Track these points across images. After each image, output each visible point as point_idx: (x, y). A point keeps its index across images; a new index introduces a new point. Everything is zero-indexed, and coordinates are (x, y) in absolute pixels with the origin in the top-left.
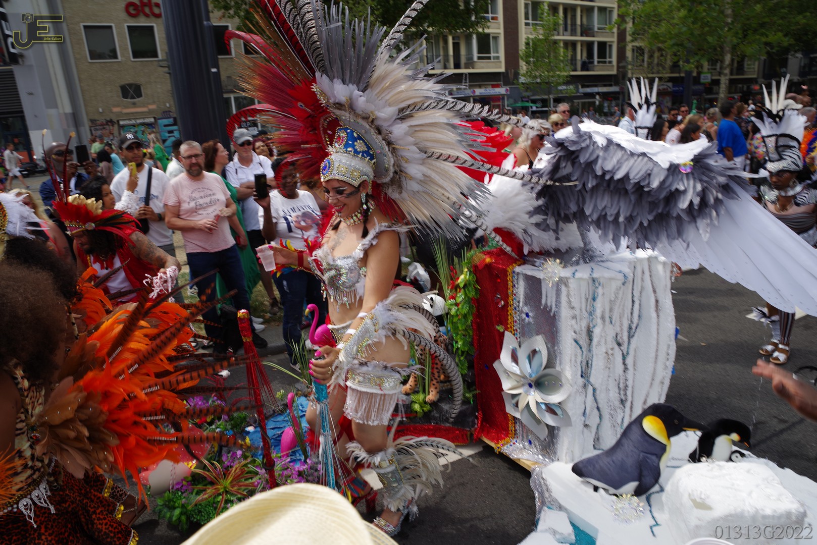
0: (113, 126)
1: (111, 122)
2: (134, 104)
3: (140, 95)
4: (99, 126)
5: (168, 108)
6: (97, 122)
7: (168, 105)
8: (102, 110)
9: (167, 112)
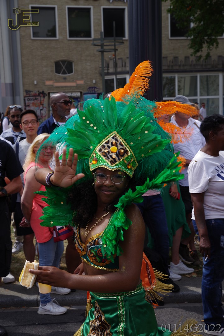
0: (44, 97)
1: (42, 94)
2: (65, 78)
3: (70, 71)
4: (32, 96)
5: (94, 84)
6: (31, 93)
7: (94, 81)
8: (37, 82)
9: (92, 88)
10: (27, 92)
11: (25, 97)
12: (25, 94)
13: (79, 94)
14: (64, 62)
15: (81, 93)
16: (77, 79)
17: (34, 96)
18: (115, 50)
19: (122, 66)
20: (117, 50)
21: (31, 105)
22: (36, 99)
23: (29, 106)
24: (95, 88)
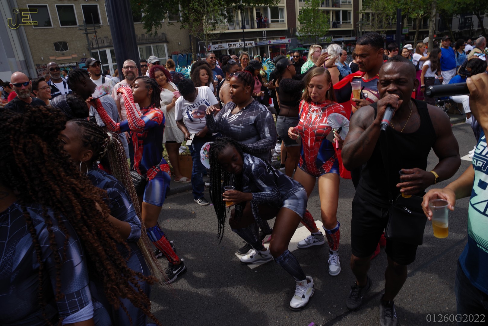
2: (63, 54)
3: (67, 49)
4: (42, 68)
5: (85, 56)
6: (41, 66)
7: (84, 54)
8: (43, 58)
9: (84, 59)
10: (38, 65)
11: (37, 69)
12: (36, 67)
13: (75, 64)
14: (60, 43)
15: (76, 63)
16: (72, 54)
17: (43, 68)
18: (96, 32)
19: (102, 43)
20: (97, 32)
21: (42, 74)
22: (45, 70)
23: (41, 75)
24: (86, 58)
